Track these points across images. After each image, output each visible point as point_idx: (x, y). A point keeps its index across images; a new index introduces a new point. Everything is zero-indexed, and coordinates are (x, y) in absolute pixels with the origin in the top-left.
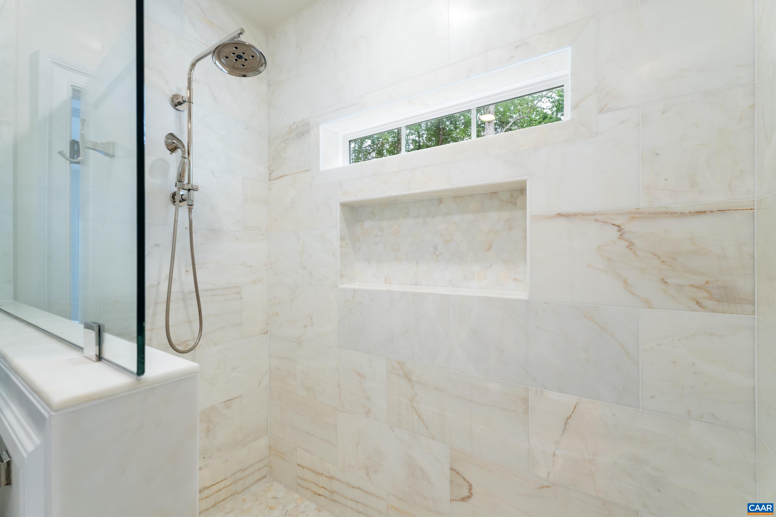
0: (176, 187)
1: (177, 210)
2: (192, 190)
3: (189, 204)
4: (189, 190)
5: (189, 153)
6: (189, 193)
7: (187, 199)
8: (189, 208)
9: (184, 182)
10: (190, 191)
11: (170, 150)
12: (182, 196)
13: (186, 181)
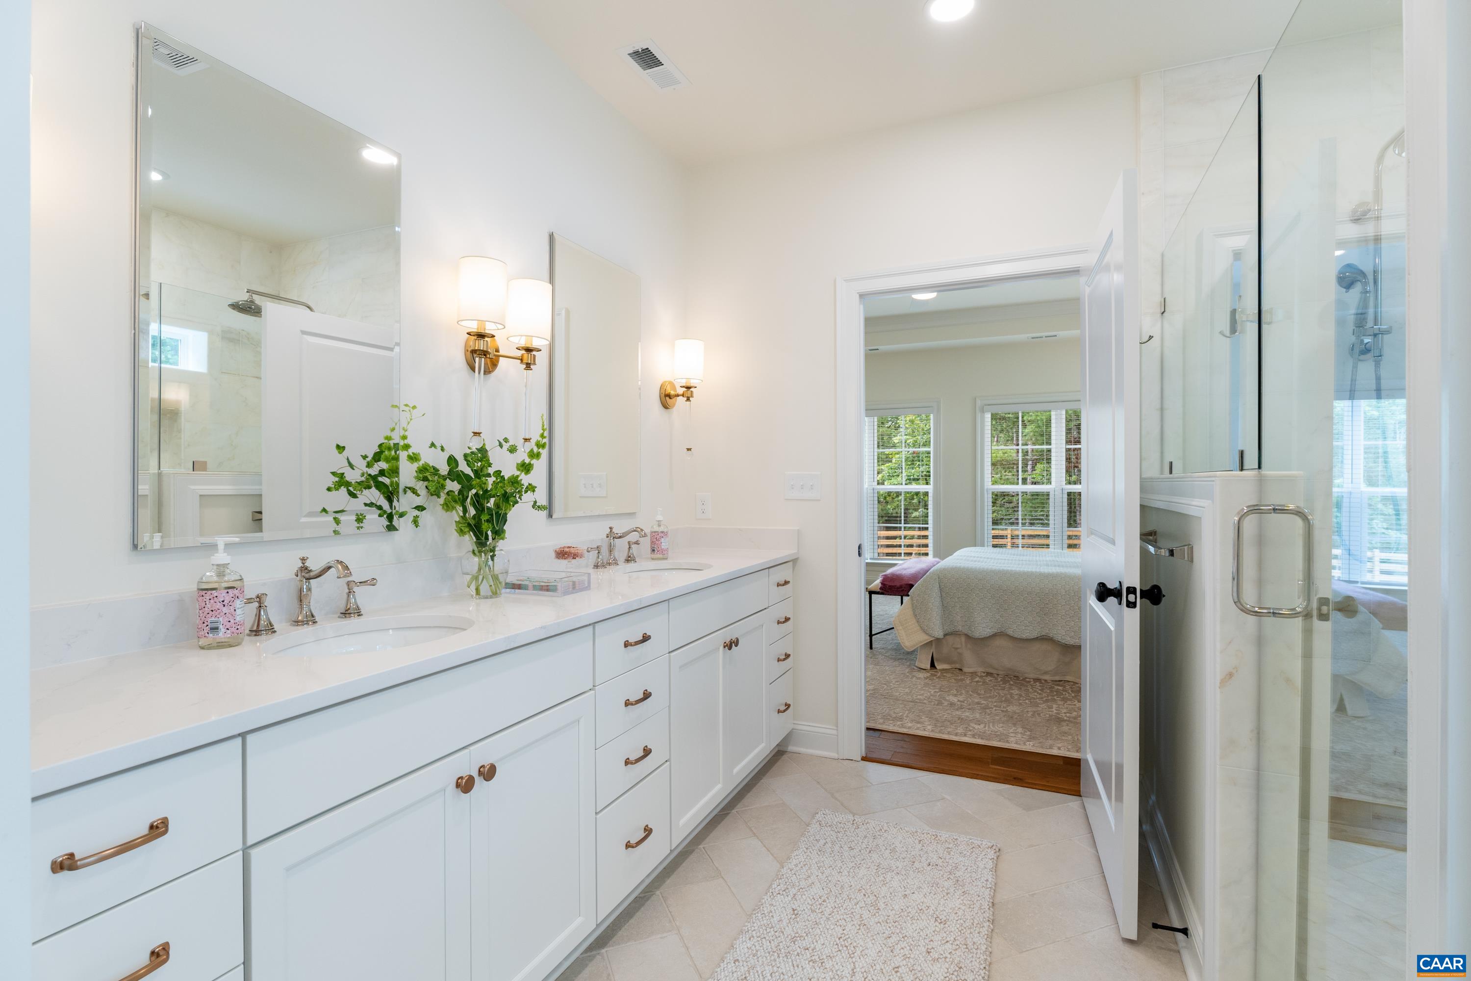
0: (1354, 334)
1: (1355, 367)
2: (1380, 335)
3: (1375, 355)
4: (1375, 335)
5: (1375, 282)
6: (1375, 339)
7: (1372, 348)
8: (1375, 361)
9: (1365, 326)
10: (1377, 336)
11: (1345, 288)
12: (1365, 346)
13: (1370, 324)
